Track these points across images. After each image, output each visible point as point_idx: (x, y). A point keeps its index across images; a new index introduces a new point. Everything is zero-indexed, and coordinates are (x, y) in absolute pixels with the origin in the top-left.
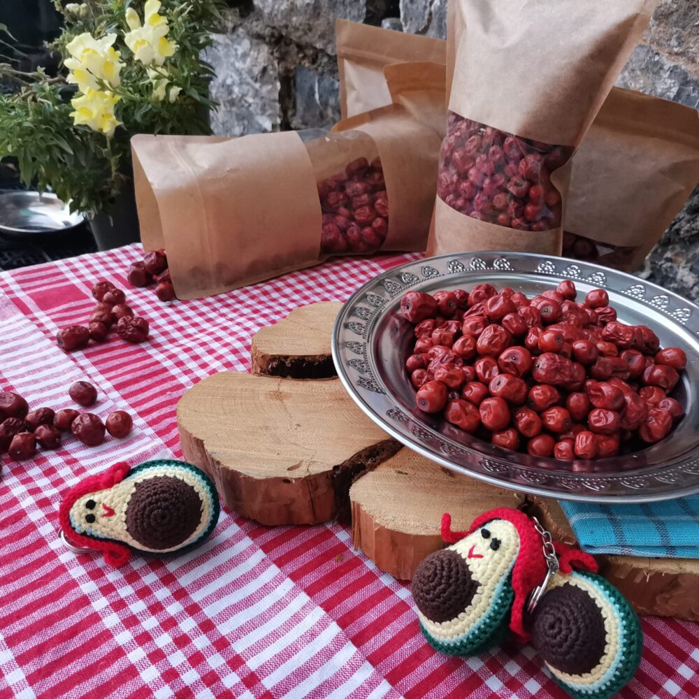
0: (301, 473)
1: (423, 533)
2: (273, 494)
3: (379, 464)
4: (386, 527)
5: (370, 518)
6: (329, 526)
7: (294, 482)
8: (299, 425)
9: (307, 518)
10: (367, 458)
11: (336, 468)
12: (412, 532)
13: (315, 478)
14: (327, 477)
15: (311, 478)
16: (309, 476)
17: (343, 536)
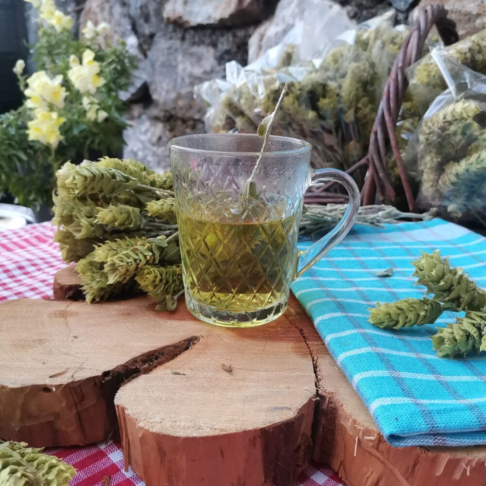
0: (64, 380)
1: (195, 435)
2: (33, 408)
3: (156, 367)
4: (150, 430)
5: (134, 422)
6: (102, 447)
7: (54, 389)
8: (76, 337)
9: (75, 438)
10: (144, 362)
11: (106, 374)
12: (182, 434)
13: (80, 385)
14: (95, 384)
15: (75, 385)
16: (73, 382)
17: (116, 457)
